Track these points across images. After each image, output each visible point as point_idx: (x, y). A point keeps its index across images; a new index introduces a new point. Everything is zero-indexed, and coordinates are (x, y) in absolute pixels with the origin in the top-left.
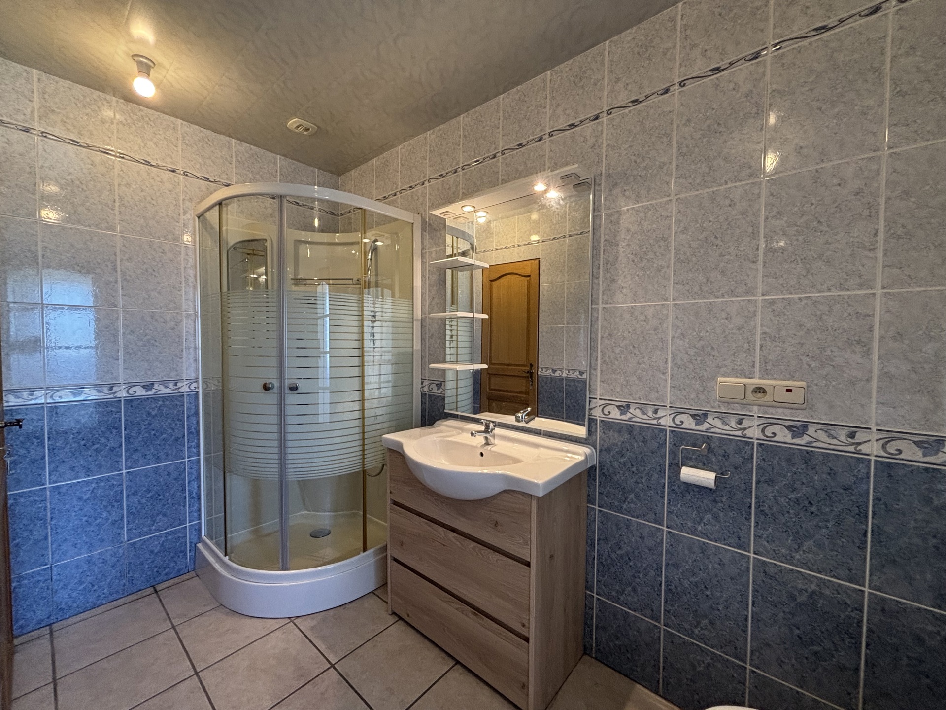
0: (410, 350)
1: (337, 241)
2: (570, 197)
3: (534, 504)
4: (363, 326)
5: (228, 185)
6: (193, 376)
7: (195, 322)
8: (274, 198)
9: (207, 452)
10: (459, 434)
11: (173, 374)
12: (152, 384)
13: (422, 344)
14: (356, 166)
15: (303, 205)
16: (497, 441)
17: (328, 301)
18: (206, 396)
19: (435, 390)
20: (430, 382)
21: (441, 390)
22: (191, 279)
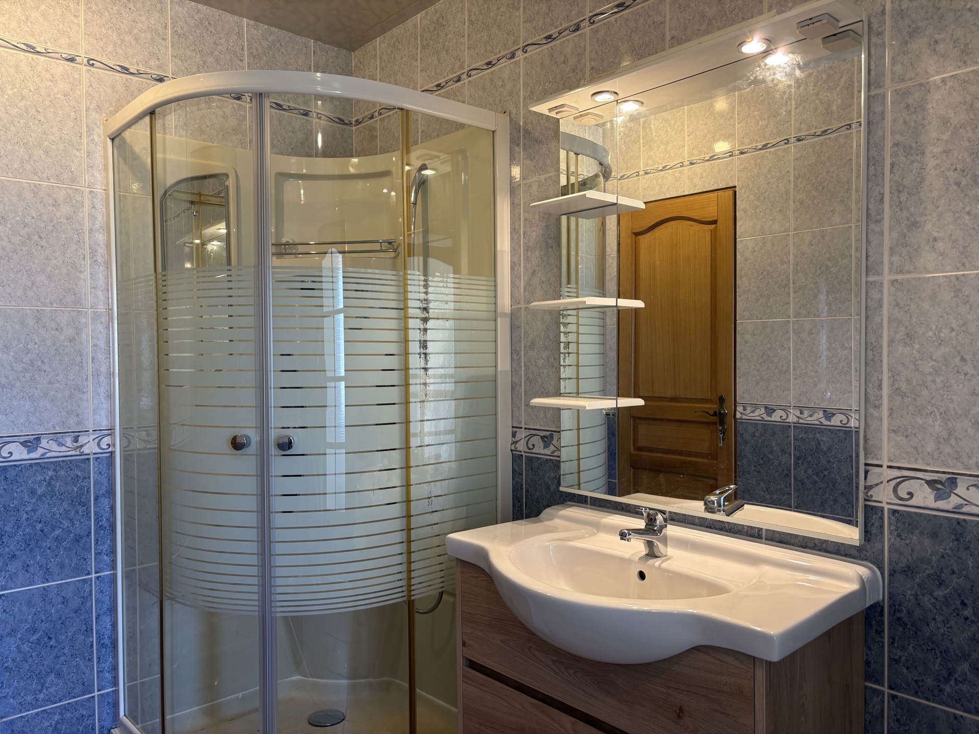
0: (491, 371)
1: (352, 170)
2: (817, 61)
3: (761, 675)
4: (406, 329)
5: (161, 80)
6: (105, 424)
7: (108, 328)
8: (239, 98)
9: (128, 562)
10: (593, 535)
11: (72, 421)
12: (38, 439)
13: (512, 360)
14: (384, 31)
15: (290, 109)
16: (670, 551)
17: (341, 283)
18: (126, 459)
19: (540, 449)
20: (528, 432)
21: (552, 448)
22: (101, 251)
